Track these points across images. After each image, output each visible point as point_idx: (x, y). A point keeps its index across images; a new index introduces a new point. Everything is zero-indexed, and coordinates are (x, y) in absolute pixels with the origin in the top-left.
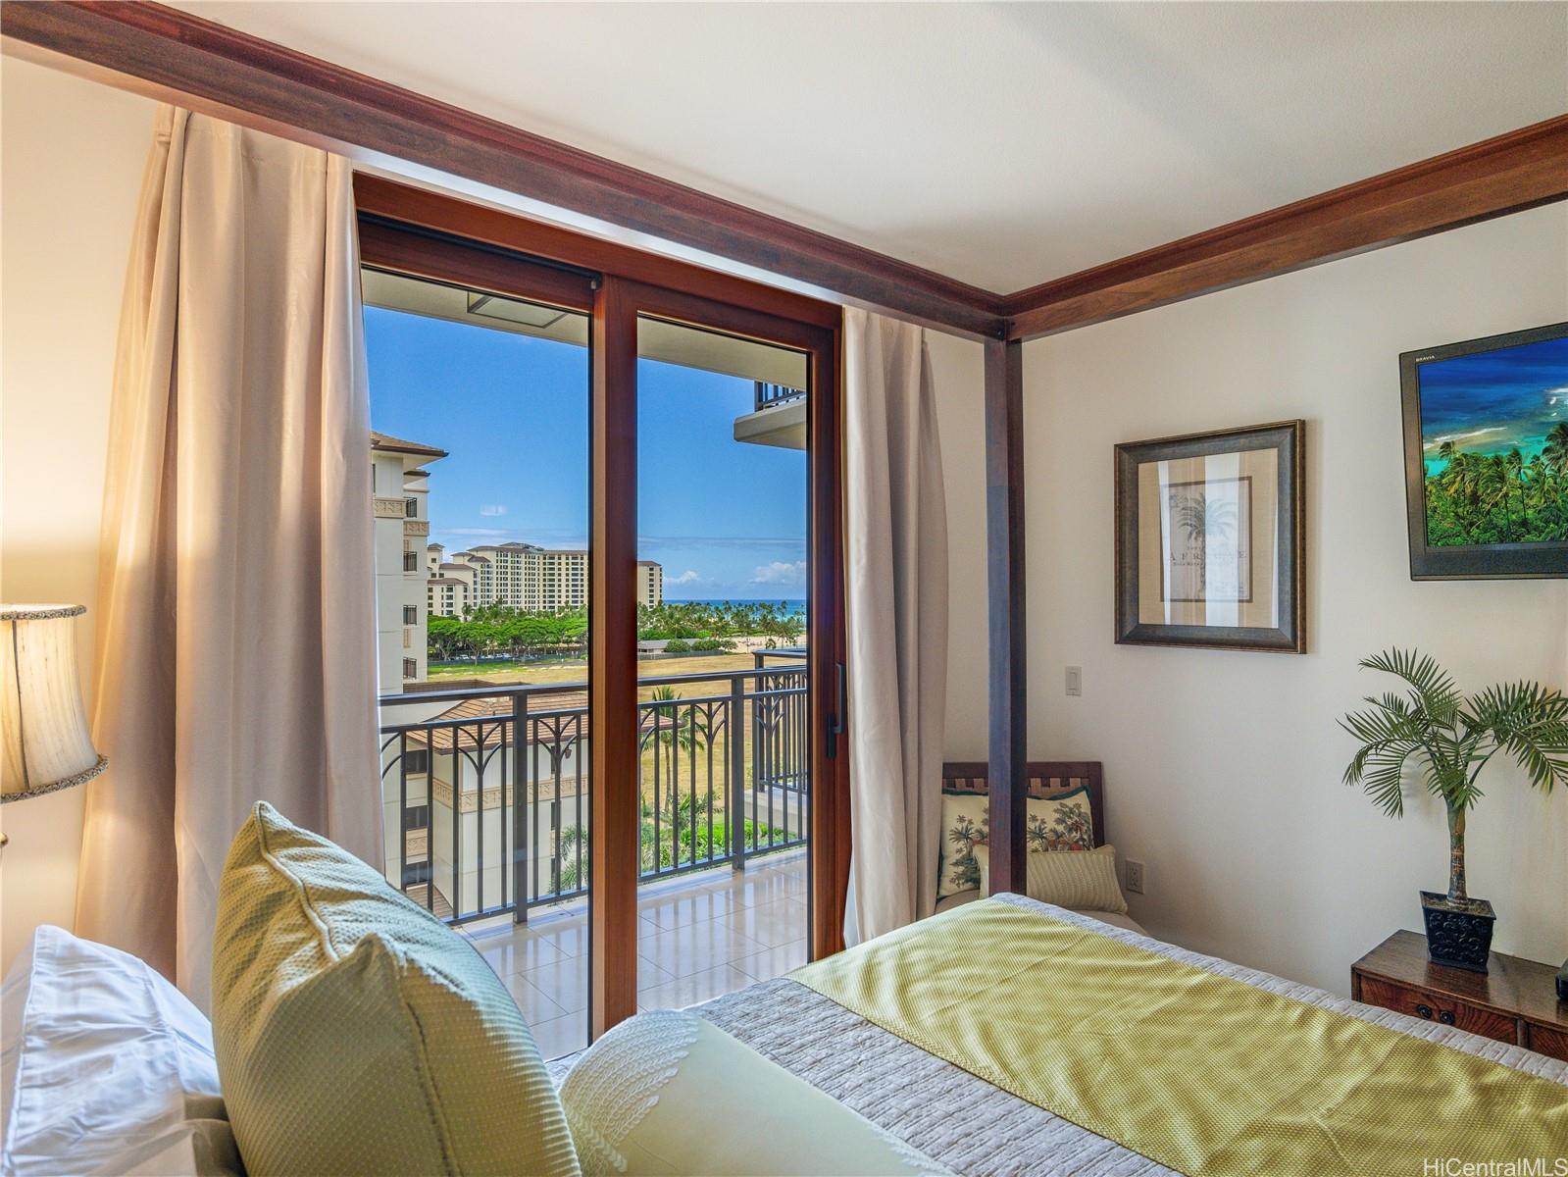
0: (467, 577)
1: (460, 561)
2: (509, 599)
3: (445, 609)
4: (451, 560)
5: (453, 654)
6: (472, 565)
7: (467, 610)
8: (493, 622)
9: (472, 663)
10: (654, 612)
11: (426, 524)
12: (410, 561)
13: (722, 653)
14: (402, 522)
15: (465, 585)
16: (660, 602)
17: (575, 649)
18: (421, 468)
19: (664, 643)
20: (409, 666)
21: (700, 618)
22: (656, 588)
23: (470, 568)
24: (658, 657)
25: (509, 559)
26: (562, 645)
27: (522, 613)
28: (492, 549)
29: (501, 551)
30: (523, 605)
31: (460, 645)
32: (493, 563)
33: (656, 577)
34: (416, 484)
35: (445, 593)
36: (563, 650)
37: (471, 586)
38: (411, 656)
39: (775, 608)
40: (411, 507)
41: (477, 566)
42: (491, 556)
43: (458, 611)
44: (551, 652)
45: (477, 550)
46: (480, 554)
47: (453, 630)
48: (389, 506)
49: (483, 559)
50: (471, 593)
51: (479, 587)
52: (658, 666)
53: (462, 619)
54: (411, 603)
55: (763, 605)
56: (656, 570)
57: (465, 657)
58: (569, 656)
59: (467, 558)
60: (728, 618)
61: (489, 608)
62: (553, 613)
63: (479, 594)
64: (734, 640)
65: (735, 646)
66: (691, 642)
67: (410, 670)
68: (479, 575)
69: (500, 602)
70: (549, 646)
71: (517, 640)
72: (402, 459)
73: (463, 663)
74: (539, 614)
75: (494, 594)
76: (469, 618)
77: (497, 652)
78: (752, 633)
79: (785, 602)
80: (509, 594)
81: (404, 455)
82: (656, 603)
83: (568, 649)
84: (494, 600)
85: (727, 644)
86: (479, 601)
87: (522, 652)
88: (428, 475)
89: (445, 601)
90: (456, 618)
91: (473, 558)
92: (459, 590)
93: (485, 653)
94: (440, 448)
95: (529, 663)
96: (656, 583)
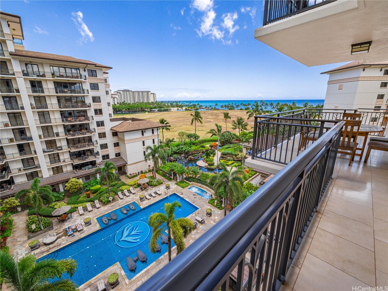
0: (117, 96)
1: (115, 93)
2: (126, 101)
3: (114, 103)
4: (113, 93)
5: (116, 112)
6: (117, 94)
7: (118, 103)
8: (123, 105)
9: (120, 114)
10: (155, 103)
11: (109, 85)
12: (107, 93)
13: (169, 111)
14: (104, 84)
15: (117, 98)
16: (156, 101)
17: (140, 111)
18: (106, 72)
19: (158, 109)
20: (110, 115)
21: (164, 105)
22: (155, 98)
23: (117, 95)
24: (157, 112)
25: (125, 93)
26: (138, 110)
27: (129, 104)
28: (121, 91)
29: (123, 91)
30: (129, 102)
31: (117, 110)
32: (122, 94)
33: (155, 96)
34: (105, 75)
35: (113, 100)
36: (138, 111)
37: (118, 98)
38: (110, 113)
39: (178, 102)
40: (106, 80)
41: (119, 94)
42: (121, 92)
43: (116, 103)
44: (136, 111)
45: (118, 91)
46: (119, 92)
47: (116, 107)
48: (101, 80)
49: (120, 93)
50: (118, 100)
51: (120, 98)
52: (157, 114)
53: (117, 105)
54: (109, 102)
55: (176, 102)
56: (155, 95)
57: (119, 112)
58: (139, 112)
59: (117, 93)
60: (169, 104)
61: (122, 103)
62: (135, 104)
63: (120, 100)
64: (171, 108)
65: (171, 110)
66: (163, 109)
67: (110, 116)
68: (119, 96)
69: (124, 101)
70: (135, 110)
71: (129, 109)
72: (102, 69)
73: (119, 114)
74: (132, 104)
75: (123, 100)
76: (118, 105)
77: (125, 111)
78: (174, 107)
79: (180, 101)
80: (126, 100)
81: (102, 68)
82: (155, 101)
83: (139, 111)
84: (123, 101)
85: (170, 109)
86: (120, 101)
87: (130, 111)
88: (108, 73)
89: (113, 101)
90: (116, 105)
91: (118, 93)
92: (116, 99)
93: (123, 112)
94: (110, 67)
95: (132, 113)
96: (155, 97)
